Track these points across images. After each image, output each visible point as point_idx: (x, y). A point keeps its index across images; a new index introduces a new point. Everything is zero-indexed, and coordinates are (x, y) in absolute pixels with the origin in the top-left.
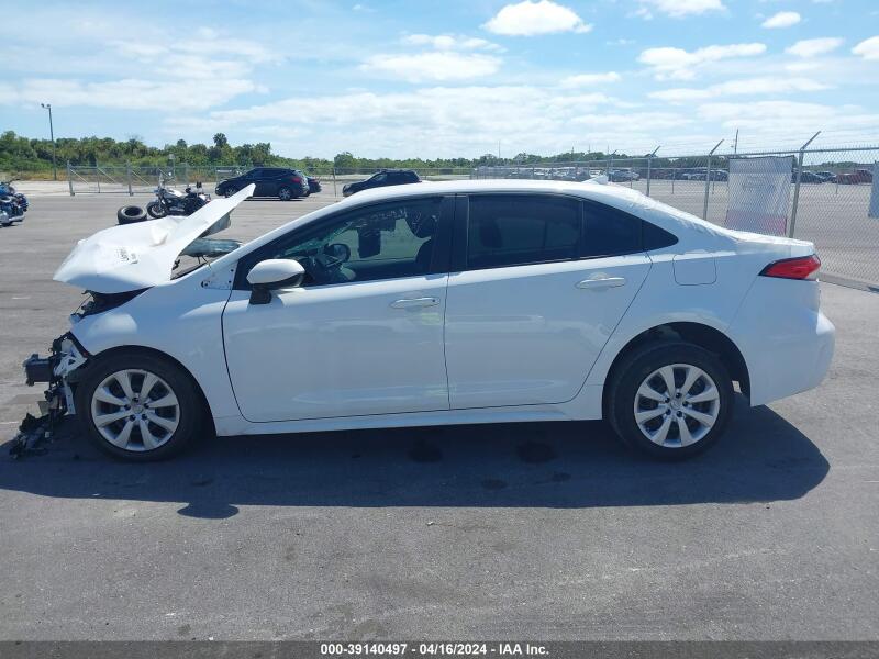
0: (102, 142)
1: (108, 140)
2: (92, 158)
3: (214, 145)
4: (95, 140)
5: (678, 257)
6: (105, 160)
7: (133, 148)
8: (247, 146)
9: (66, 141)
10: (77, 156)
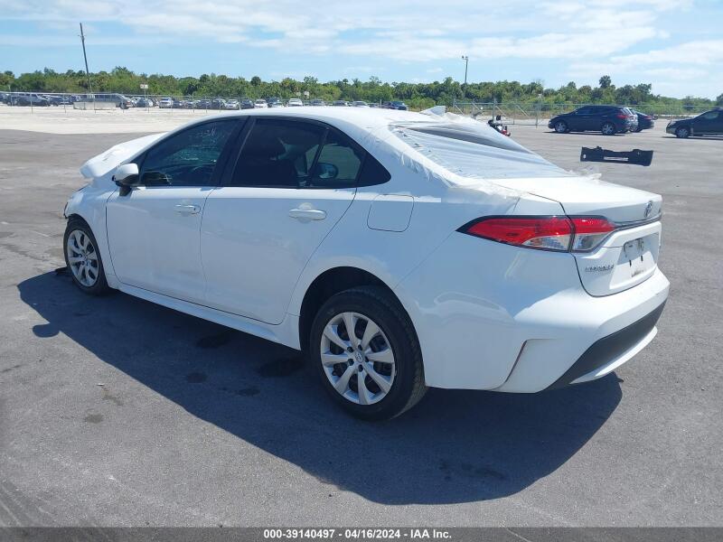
0: (511, 84)
1: (515, 83)
2: (499, 97)
3: (599, 86)
4: (506, 83)
5: (381, 198)
6: (509, 98)
7: (533, 89)
8: (628, 87)
9: (486, 84)
10: (490, 95)
